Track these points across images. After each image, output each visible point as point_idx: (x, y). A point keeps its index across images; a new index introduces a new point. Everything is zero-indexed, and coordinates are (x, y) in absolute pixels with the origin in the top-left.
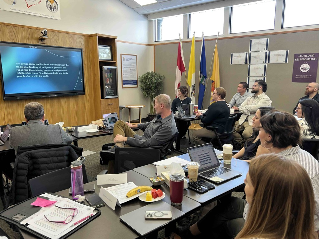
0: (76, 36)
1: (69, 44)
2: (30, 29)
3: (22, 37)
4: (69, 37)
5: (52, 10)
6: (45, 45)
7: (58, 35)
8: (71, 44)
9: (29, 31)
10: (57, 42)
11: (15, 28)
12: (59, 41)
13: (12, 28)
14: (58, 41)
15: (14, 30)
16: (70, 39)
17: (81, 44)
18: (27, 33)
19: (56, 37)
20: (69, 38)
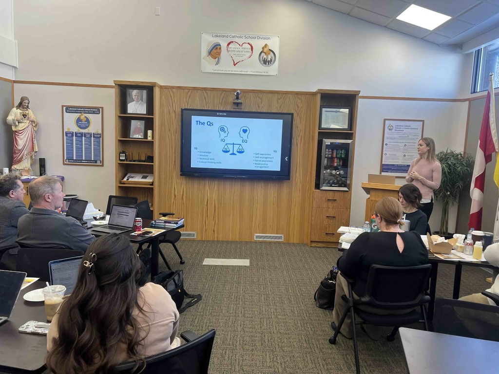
0: (290, 95)
1: (277, 108)
2: (224, 92)
3: (214, 102)
6: (242, 110)
7: (261, 96)
8: (280, 107)
9: (222, 95)
10: (259, 107)
11: (206, 92)
12: (262, 104)
13: (203, 93)
14: (260, 105)
15: (205, 94)
16: (280, 101)
17: (296, 107)
19: (258, 99)
20: (278, 99)
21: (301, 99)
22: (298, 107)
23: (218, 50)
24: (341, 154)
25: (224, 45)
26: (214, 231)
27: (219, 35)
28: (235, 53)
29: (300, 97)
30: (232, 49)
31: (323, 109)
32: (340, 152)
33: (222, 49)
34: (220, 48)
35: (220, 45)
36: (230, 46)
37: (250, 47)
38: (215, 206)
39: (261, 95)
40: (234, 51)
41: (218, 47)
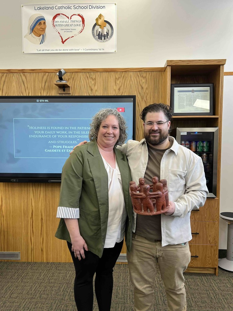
1: (115, 90)
2: (47, 74)
3: (34, 87)
4: (116, 78)
5: (101, 39)
6: (71, 95)
7: (94, 77)
8: (119, 89)
9: (45, 77)
11: (24, 75)
12: (96, 87)
13: (21, 76)
14: (93, 88)
15: (24, 78)
16: (118, 82)
17: (140, 87)
18: (42, 80)
19: (90, 80)
21: (146, 77)
22: (142, 88)
23: (42, 26)
24: (203, 147)
25: (49, 18)
26: (42, 250)
27: (42, 6)
28: (63, 27)
29: (144, 75)
30: (59, 23)
31: (175, 88)
32: (202, 145)
33: (47, 24)
34: (44, 23)
35: (44, 19)
36: (56, 20)
37: (81, 19)
38: (42, 219)
39: (93, 75)
40: (62, 25)
41: (42, 22)
